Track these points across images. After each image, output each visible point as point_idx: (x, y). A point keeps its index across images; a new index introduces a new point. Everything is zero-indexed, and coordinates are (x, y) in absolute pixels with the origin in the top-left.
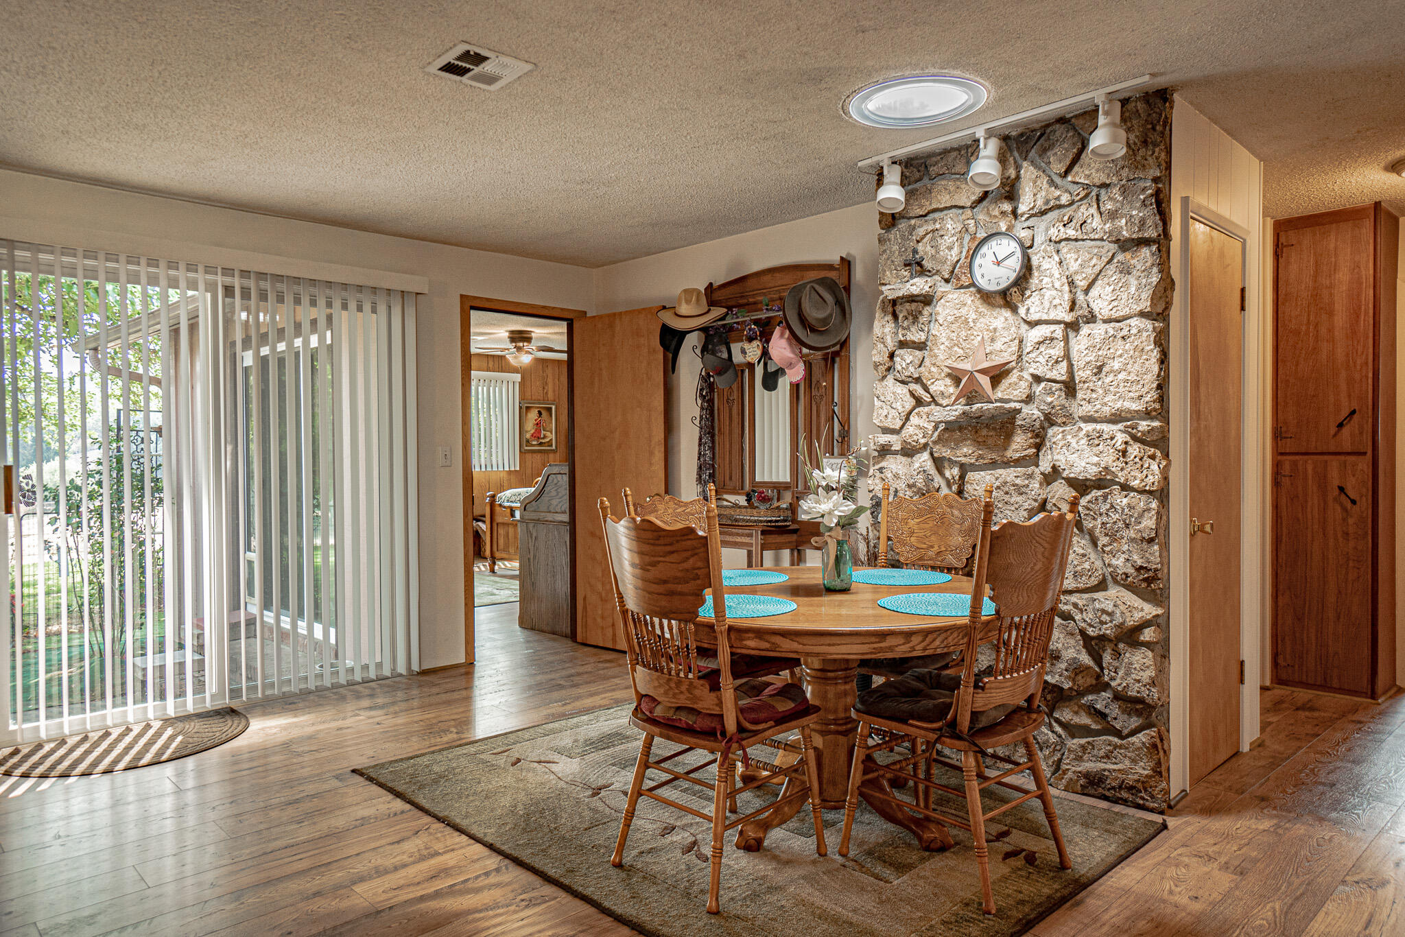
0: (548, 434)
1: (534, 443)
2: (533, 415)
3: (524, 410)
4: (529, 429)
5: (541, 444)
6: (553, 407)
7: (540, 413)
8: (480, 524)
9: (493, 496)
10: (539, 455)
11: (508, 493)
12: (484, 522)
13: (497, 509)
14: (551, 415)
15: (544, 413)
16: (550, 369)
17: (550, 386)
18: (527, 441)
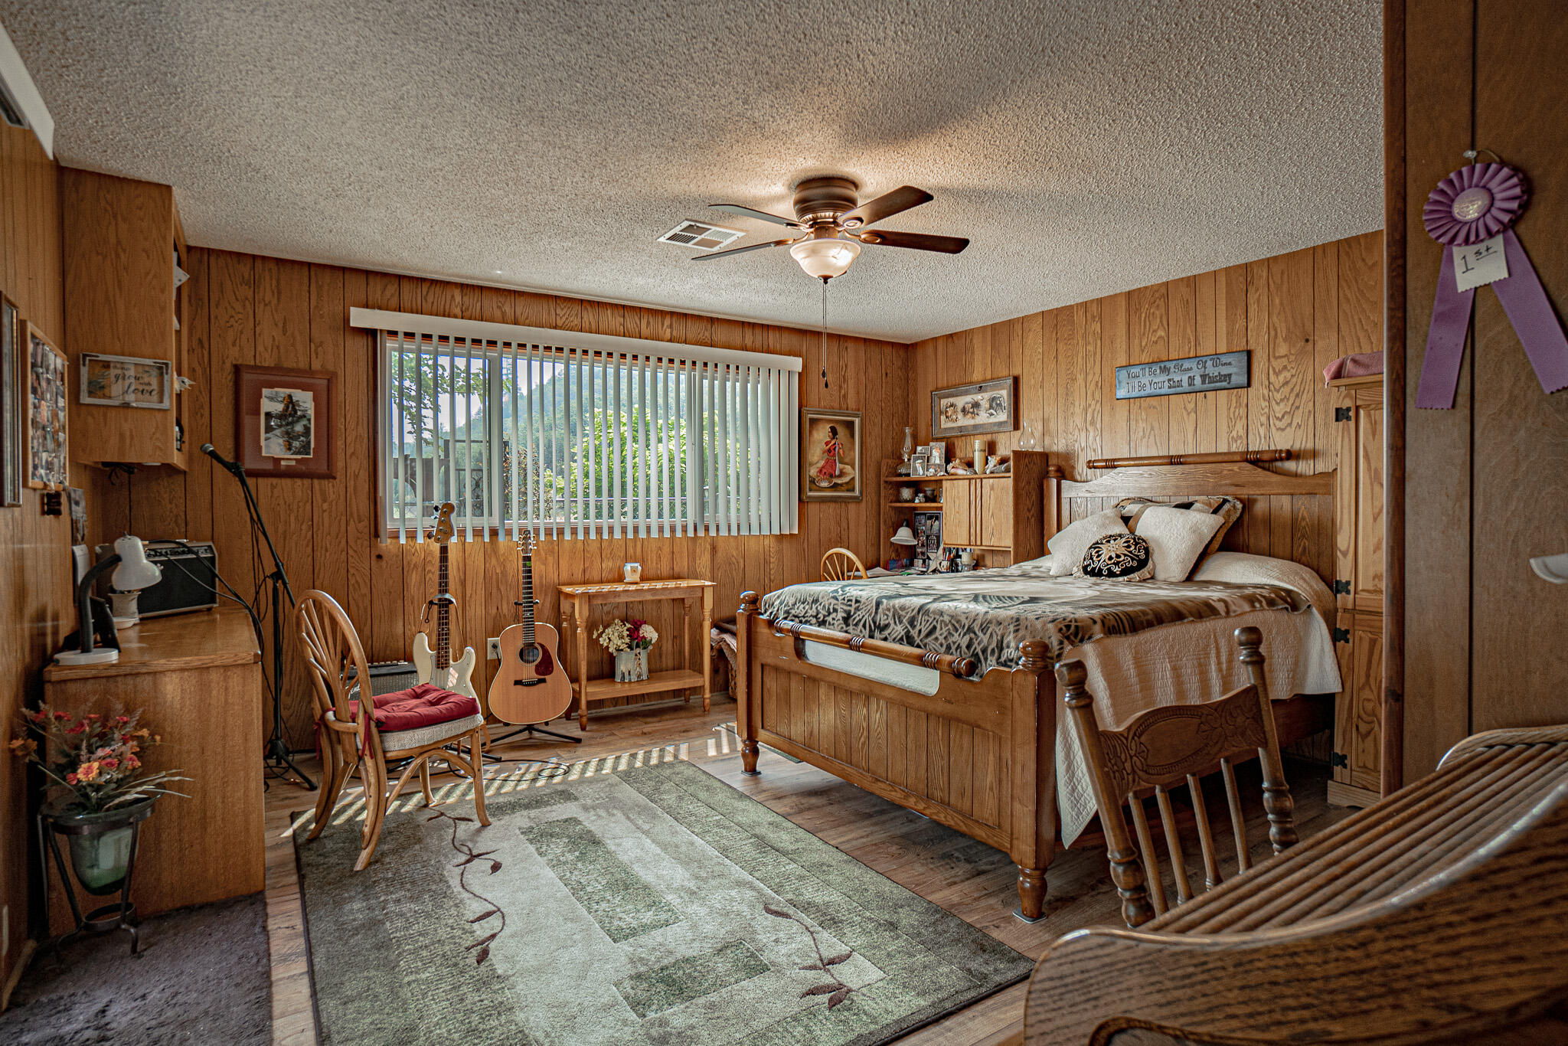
0: (848, 468)
1: (825, 484)
2: (821, 435)
3: (805, 427)
4: (815, 459)
5: (835, 487)
6: (857, 421)
7: (834, 431)
8: (728, 638)
9: (754, 601)
10: (832, 505)
11: (791, 592)
12: (734, 634)
13: (763, 631)
14: (852, 436)
15: (840, 430)
16: (851, 351)
17: (851, 383)
18: (812, 481)
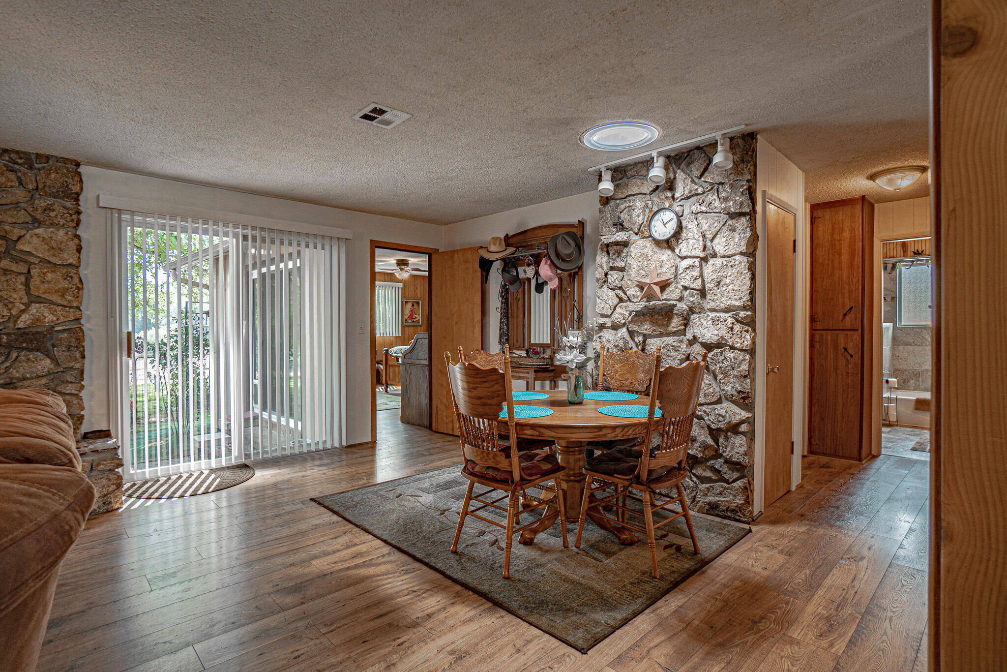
0: (417, 316)
1: (410, 321)
2: (409, 306)
3: (404, 303)
5: (413, 322)
6: (420, 301)
7: (413, 305)
8: (380, 365)
9: (387, 351)
11: (395, 348)
12: (382, 364)
13: (389, 357)
15: (415, 305)
16: (419, 281)
17: (419, 290)
18: (406, 320)
